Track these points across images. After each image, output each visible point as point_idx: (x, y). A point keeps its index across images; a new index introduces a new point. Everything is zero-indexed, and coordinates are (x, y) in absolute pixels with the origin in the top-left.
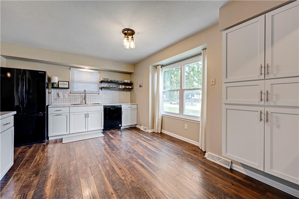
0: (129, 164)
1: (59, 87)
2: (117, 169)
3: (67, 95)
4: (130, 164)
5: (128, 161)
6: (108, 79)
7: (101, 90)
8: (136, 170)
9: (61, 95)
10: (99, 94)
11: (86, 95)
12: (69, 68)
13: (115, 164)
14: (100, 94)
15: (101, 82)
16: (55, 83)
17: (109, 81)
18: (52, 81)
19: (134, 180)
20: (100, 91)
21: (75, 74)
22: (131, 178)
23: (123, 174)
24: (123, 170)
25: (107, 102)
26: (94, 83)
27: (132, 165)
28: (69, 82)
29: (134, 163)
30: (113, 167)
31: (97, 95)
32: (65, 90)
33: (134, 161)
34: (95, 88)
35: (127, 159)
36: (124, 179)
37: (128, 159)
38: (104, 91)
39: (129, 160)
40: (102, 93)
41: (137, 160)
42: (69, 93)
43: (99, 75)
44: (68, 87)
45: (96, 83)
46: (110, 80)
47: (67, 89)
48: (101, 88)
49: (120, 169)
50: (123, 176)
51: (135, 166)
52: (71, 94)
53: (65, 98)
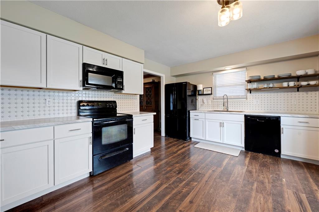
0: (208, 207)
1: (204, 94)
2: (188, 199)
3: (210, 101)
5: (214, 203)
6: (260, 76)
7: (251, 93)
9: (205, 101)
10: (246, 98)
11: (229, 100)
12: (211, 73)
13: (195, 193)
14: (249, 99)
15: (250, 81)
16: (201, 90)
17: (262, 78)
18: (198, 89)
20: (249, 94)
21: (218, 78)
23: (183, 210)
25: (260, 111)
26: (239, 85)
28: (212, 88)
30: (189, 194)
31: (245, 100)
32: (208, 96)
34: (241, 91)
38: (254, 94)
40: (251, 97)
42: (212, 99)
43: (246, 73)
44: (210, 93)
45: (242, 85)
46: (264, 77)
47: (210, 95)
48: (250, 91)
49: (191, 202)
50: (180, 211)
52: (214, 100)
53: (209, 104)
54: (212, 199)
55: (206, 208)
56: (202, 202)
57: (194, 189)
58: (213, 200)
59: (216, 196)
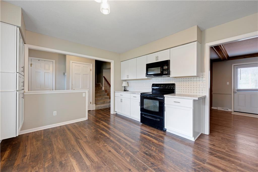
0: (102, 157)
2: (113, 150)
4: (100, 158)
5: (103, 162)
8: (95, 151)
13: (117, 156)
19: (97, 144)
22: (100, 145)
23: (106, 147)
24: (106, 150)
27: (99, 156)
29: (96, 159)
30: (117, 152)
33: (95, 163)
35: (105, 165)
36: (104, 144)
37: (103, 166)
39: (101, 163)
41: (92, 165)
49: (110, 151)
50: (106, 146)
51: (95, 154)
54: (108, 163)
55: (102, 156)
56: (107, 156)
57: (121, 157)
58: (106, 163)
59: (109, 168)
